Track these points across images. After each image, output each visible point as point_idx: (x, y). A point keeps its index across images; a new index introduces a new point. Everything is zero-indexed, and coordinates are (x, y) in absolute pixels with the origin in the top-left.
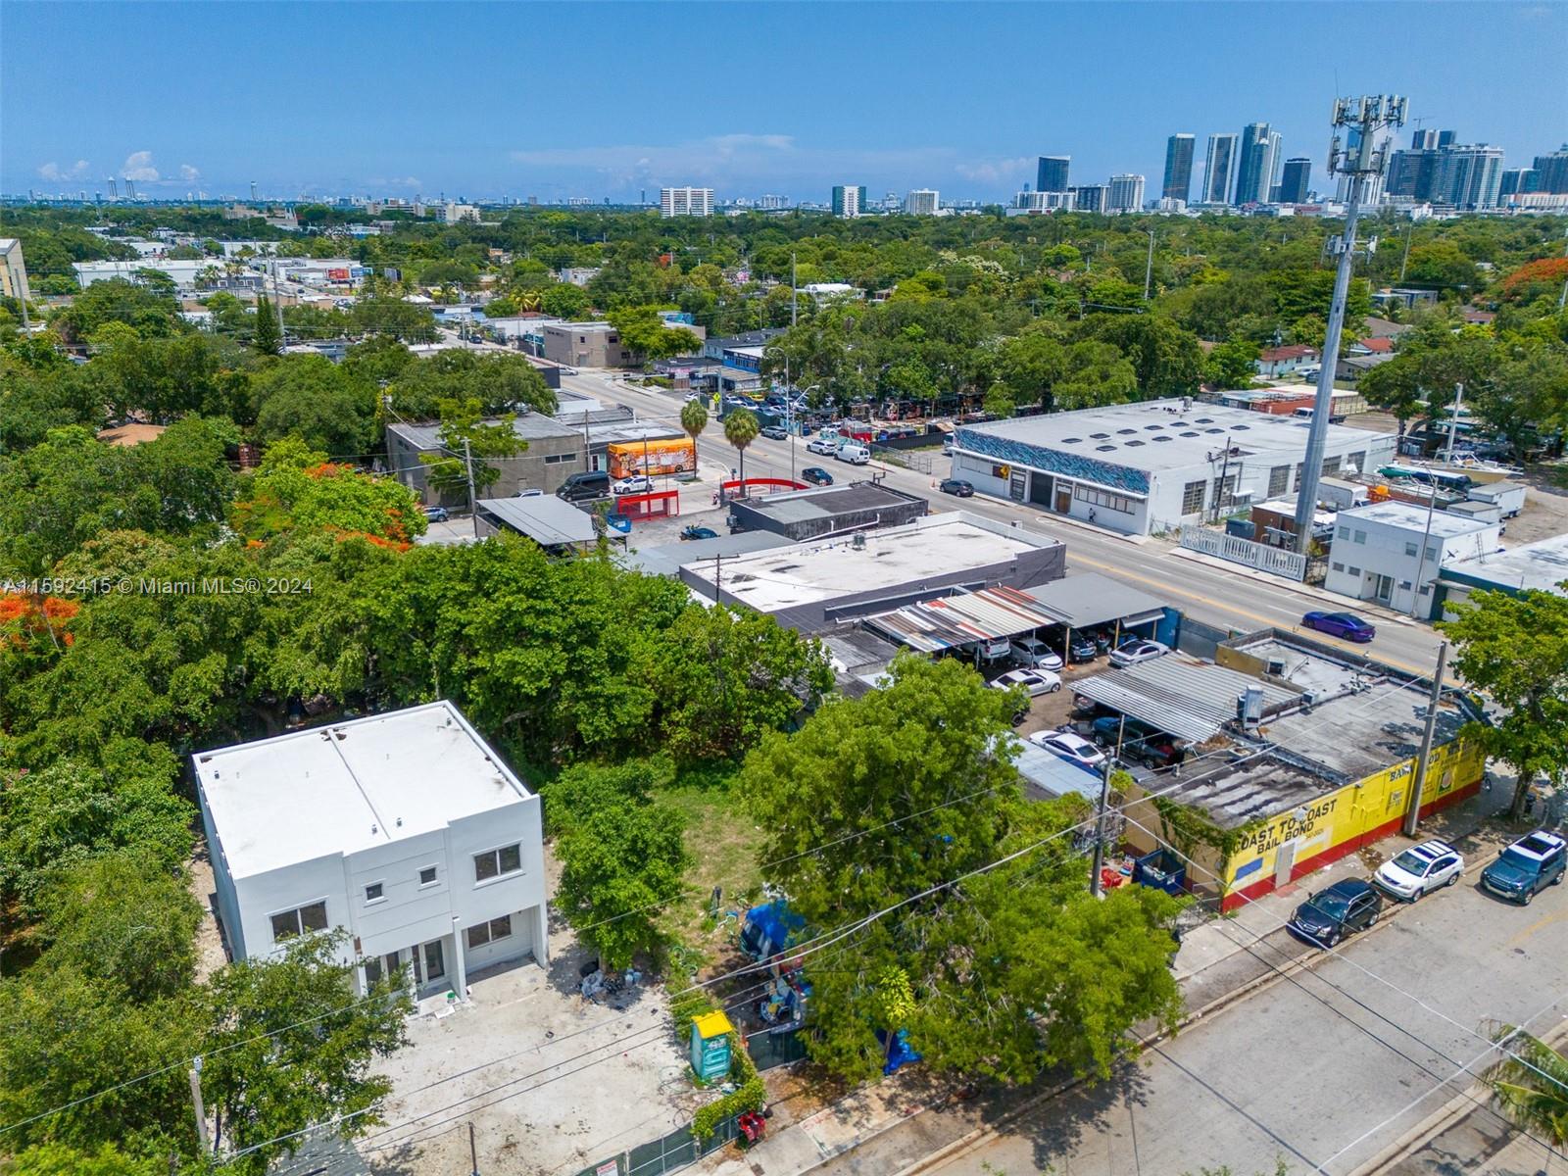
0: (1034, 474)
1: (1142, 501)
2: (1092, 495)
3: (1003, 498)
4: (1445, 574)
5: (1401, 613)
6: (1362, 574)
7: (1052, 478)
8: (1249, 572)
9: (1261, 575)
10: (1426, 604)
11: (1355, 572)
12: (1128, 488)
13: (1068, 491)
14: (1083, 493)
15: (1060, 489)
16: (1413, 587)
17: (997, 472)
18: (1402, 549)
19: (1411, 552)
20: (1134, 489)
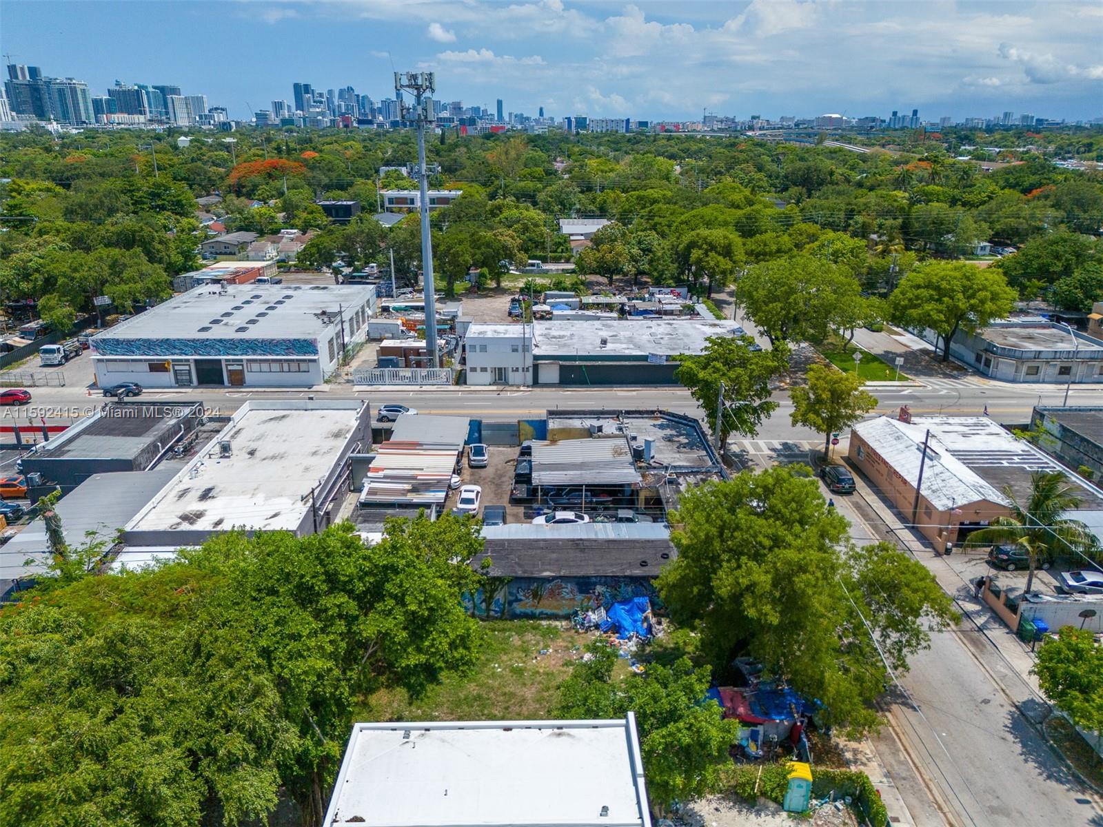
0: (196, 361)
1: (314, 361)
2: (265, 367)
3: (171, 387)
4: (536, 358)
5: (518, 386)
6: (489, 370)
7: (220, 361)
8: (417, 388)
9: (424, 388)
10: (530, 375)
11: (484, 370)
12: (299, 353)
13: (240, 368)
14: (255, 367)
15: (230, 368)
16: (520, 370)
17: (157, 367)
18: (509, 349)
19: (515, 350)
20: (305, 353)
